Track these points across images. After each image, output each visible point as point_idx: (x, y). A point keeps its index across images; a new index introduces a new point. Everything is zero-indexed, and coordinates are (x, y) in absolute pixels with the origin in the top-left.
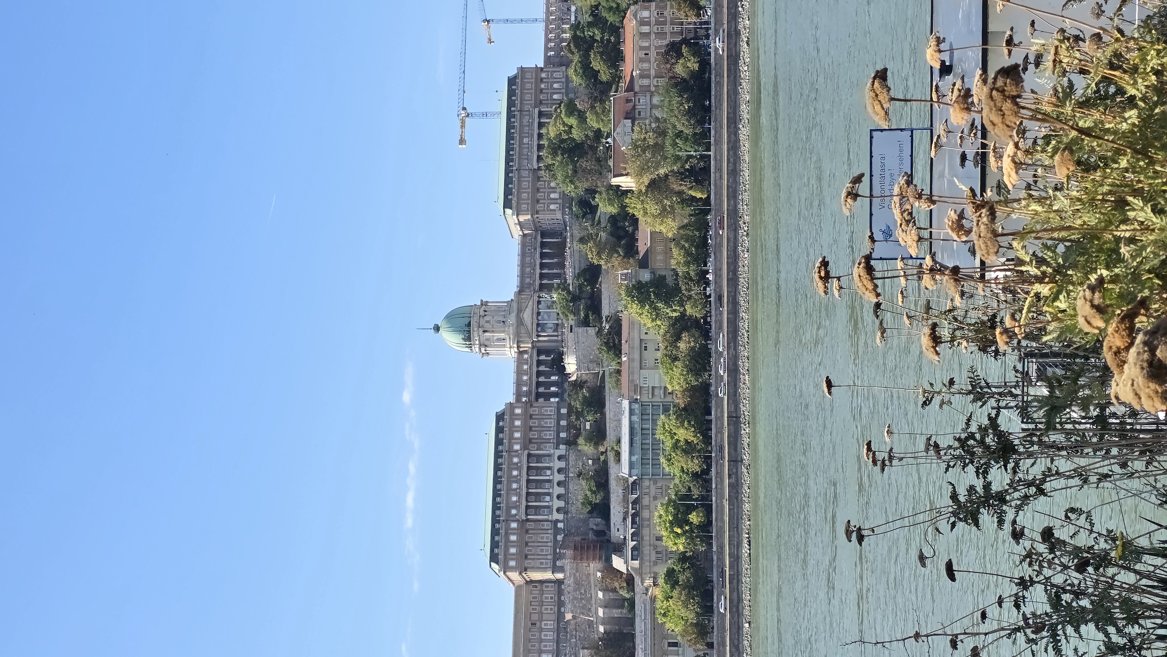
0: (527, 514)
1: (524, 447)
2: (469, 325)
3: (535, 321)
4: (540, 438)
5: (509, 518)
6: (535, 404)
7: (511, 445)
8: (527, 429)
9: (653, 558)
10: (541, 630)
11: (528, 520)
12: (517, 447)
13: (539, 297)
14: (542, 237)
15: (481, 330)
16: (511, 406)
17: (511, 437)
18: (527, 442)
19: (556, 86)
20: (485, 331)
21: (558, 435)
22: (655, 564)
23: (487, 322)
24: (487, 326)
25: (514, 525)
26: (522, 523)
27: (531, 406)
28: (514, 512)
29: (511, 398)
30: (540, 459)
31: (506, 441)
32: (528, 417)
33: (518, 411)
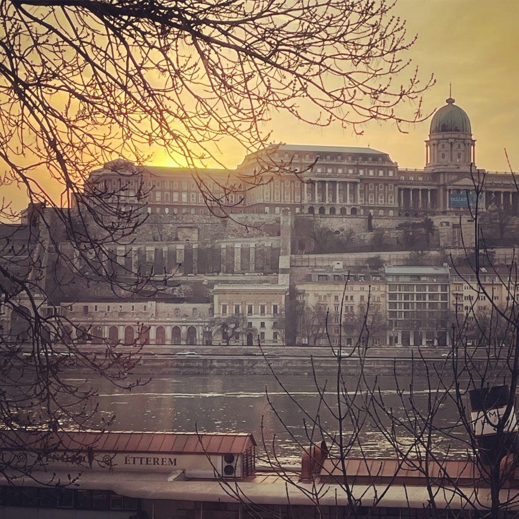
0: (308, 181)
1: (362, 179)
3: (462, 188)
4: (369, 192)
5: (303, 166)
6: (396, 188)
7: (363, 167)
8: (376, 181)
9: (320, 293)
12: (361, 172)
15: (452, 140)
16: (394, 167)
17: (370, 167)
18: (365, 181)
20: (451, 144)
21: (371, 208)
22: (316, 295)
23: (459, 146)
24: (455, 146)
29: (401, 167)
30: (353, 192)
31: (366, 163)
32: (386, 182)
33: (391, 173)
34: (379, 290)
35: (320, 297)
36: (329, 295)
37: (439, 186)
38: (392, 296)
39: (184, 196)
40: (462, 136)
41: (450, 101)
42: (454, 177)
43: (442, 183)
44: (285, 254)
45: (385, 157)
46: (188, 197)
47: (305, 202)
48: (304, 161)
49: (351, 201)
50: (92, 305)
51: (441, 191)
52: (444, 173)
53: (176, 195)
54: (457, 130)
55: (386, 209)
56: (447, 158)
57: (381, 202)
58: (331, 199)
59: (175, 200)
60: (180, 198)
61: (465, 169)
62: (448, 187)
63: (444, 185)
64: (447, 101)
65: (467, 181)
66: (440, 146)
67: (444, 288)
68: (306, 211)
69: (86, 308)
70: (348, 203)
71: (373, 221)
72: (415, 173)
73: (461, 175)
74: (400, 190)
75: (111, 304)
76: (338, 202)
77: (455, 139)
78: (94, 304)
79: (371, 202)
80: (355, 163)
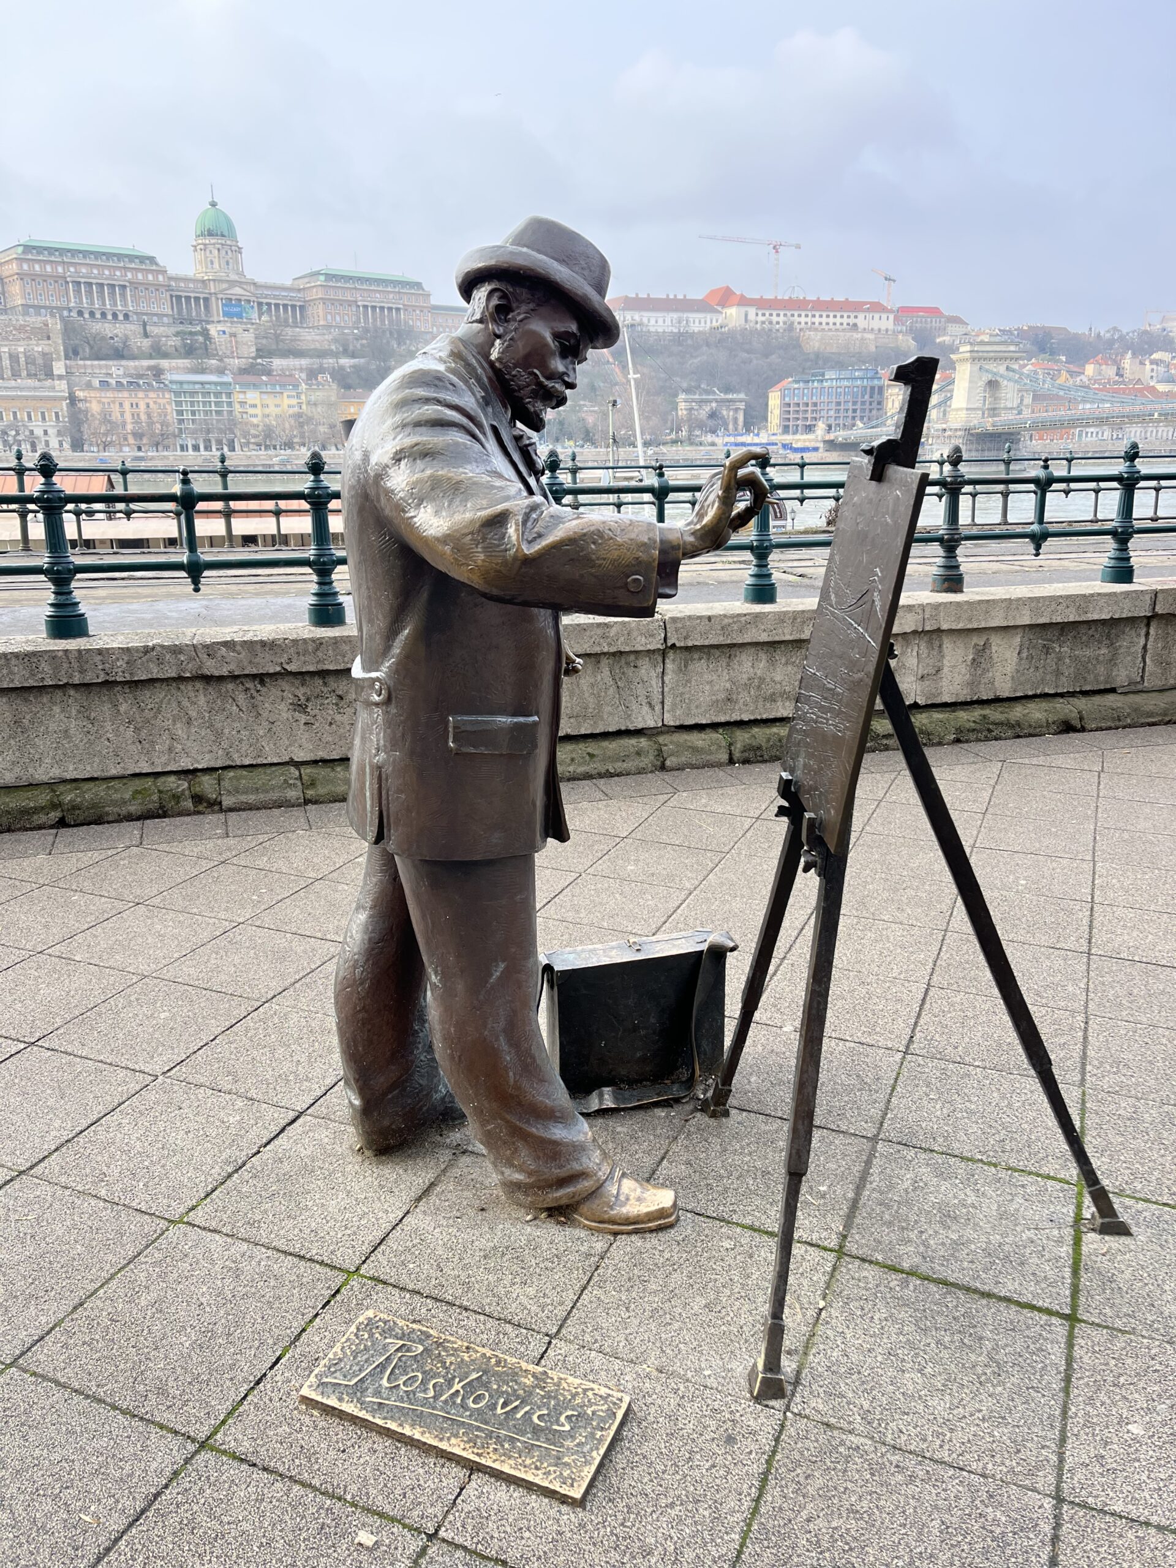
0: (72, 282)
1: (131, 283)
2: (223, 236)
3: (234, 297)
4: (140, 297)
5: (66, 265)
6: (168, 294)
7: (130, 270)
8: (147, 286)
9: (103, 401)
11: (67, 283)
12: (129, 275)
13: (254, 302)
14: (300, 307)
15: (219, 246)
16: (163, 272)
17: (138, 270)
18: (134, 285)
19: (418, 323)
20: (219, 250)
21: (146, 314)
22: (99, 402)
23: (227, 253)
24: (223, 252)
25: (61, 269)
26: (64, 278)
27: (168, 290)
28: (72, 270)
29: (172, 271)
30: (123, 296)
31: (133, 266)
32: (158, 287)
33: (161, 278)
34: (164, 397)
35: (104, 404)
36: (114, 402)
37: (210, 294)
38: (179, 403)
40: (228, 242)
42: (225, 286)
43: (213, 291)
44: (60, 360)
45: (152, 260)
48: (65, 260)
49: (122, 306)
51: (213, 299)
52: (214, 280)
55: (160, 316)
56: (216, 265)
57: (154, 308)
58: (100, 303)
61: (233, 277)
62: (220, 296)
63: (216, 293)
64: (210, 204)
65: (237, 290)
66: (207, 252)
67: (229, 395)
68: (74, 314)
70: (120, 308)
71: (148, 328)
72: (186, 280)
73: (233, 284)
74: (171, 296)
76: (108, 307)
77: (223, 244)
79: (143, 307)
80: (122, 264)
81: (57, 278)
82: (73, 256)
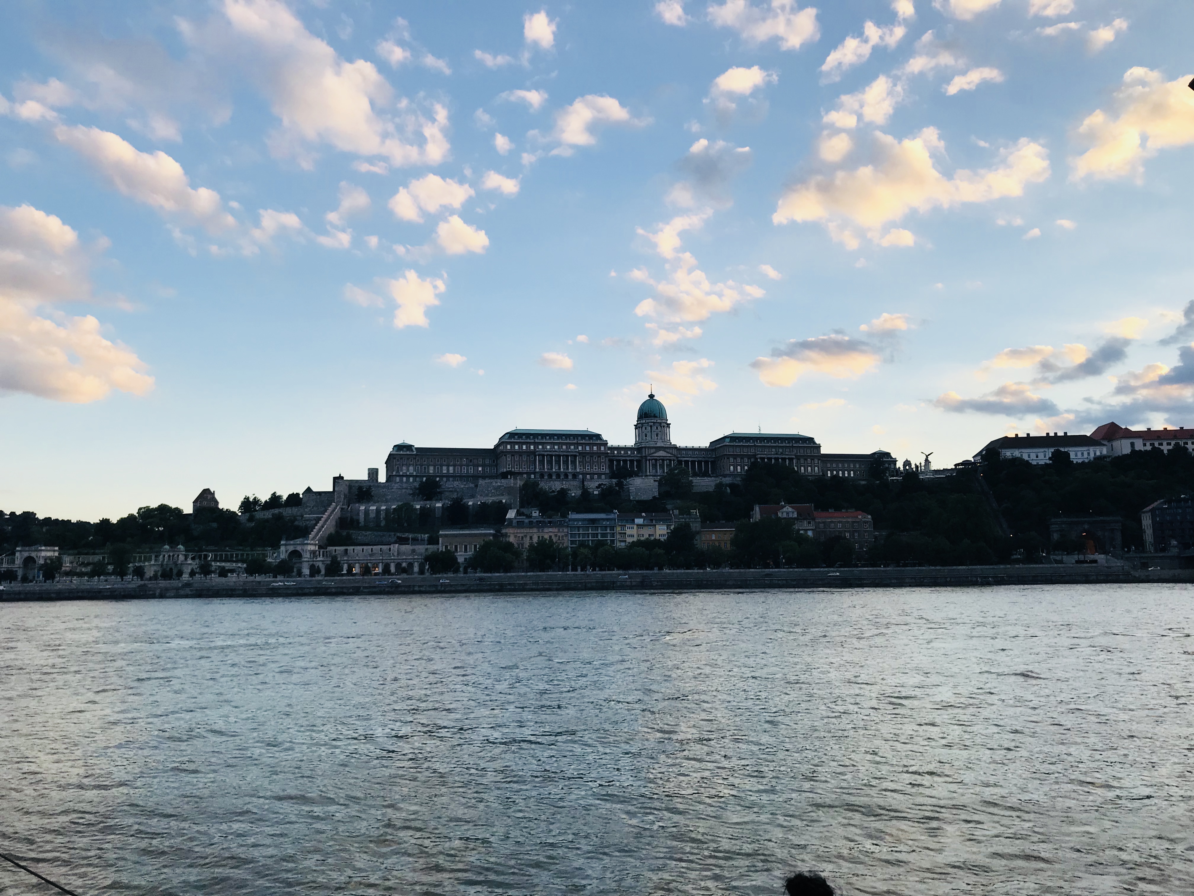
0: (539, 455)
1: (580, 453)
3: (658, 458)
4: (586, 462)
5: (536, 444)
6: (607, 459)
7: (581, 444)
8: (592, 454)
9: (519, 535)
10: (468, 466)
11: (535, 456)
12: (580, 448)
13: (674, 460)
14: (712, 462)
15: (652, 424)
16: (605, 444)
17: (587, 444)
18: (583, 454)
19: (809, 468)
20: (651, 426)
21: (588, 474)
22: (515, 537)
23: (657, 428)
24: (654, 428)
25: (532, 447)
26: (534, 453)
27: (606, 457)
28: (540, 447)
29: (612, 444)
30: (574, 463)
31: (584, 441)
32: (599, 454)
33: (602, 448)
34: (563, 532)
37: (642, 457)
39: (451, 468)
40: (659, 421)
41: (651, 396)
42: (653, 451)
43: (644, 455)
45: (598, 436)
46: (454, 470)
47: (537, 470)
48: (536, 441)
49: (572, 469)
50: (350, 548)
51: (644, 460)
52: (645, 447)
53: (445, 468)
54: (655, 416)
55: (599, 475)
56: (648, 438)
57: (595, 469)
58: (557, 468)
59: (445, 472)
60: (448, 470)
61: (659, 444)
62: (649, 458)
63: (646, 456)
64: (649, 396)
65: (661, 453)
66: (644, 428)
67: (612, 528)
68: (538, 476)
69: (346, 550)
70: (570, 470)
71: (585, 483)
72: (626, 449)
73: (659, 449)
74: (611, 461)
75: (365, 547)
76: (562, 470)
77: (654, 423)
78: (352, 548)
79: (588, 469)
80: (575, 441)
81: (529, 453)
82: (542, 438)
